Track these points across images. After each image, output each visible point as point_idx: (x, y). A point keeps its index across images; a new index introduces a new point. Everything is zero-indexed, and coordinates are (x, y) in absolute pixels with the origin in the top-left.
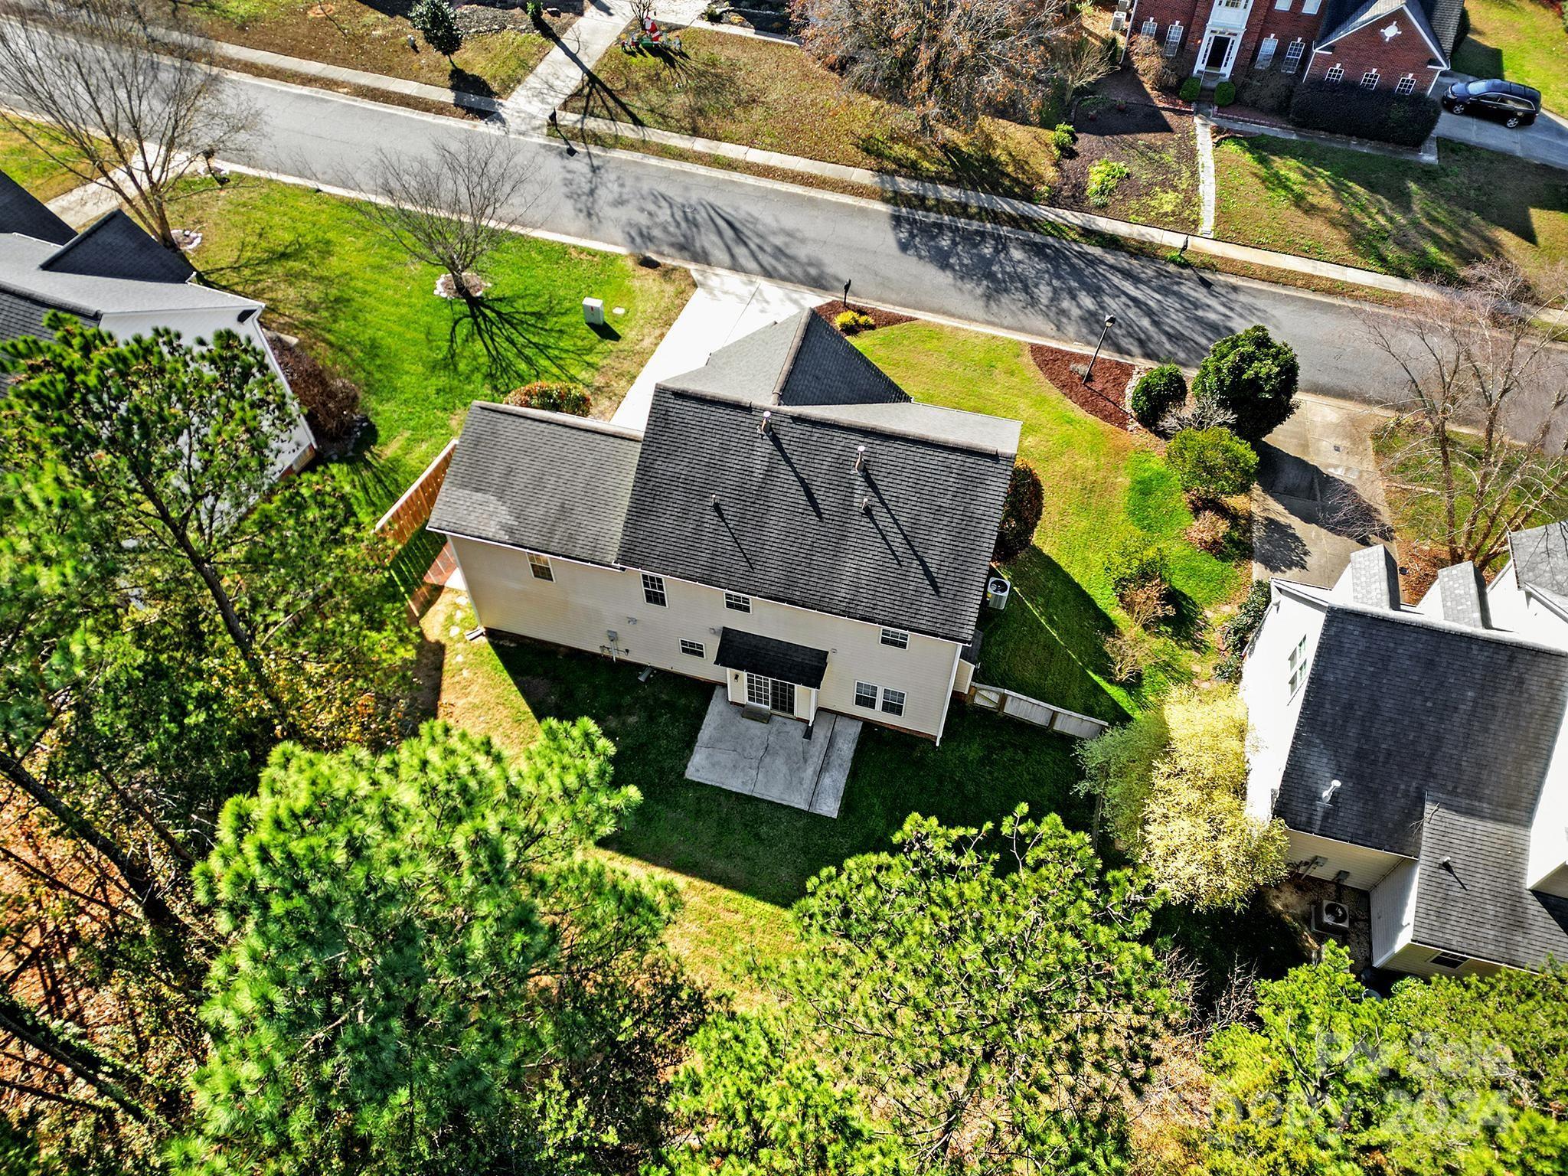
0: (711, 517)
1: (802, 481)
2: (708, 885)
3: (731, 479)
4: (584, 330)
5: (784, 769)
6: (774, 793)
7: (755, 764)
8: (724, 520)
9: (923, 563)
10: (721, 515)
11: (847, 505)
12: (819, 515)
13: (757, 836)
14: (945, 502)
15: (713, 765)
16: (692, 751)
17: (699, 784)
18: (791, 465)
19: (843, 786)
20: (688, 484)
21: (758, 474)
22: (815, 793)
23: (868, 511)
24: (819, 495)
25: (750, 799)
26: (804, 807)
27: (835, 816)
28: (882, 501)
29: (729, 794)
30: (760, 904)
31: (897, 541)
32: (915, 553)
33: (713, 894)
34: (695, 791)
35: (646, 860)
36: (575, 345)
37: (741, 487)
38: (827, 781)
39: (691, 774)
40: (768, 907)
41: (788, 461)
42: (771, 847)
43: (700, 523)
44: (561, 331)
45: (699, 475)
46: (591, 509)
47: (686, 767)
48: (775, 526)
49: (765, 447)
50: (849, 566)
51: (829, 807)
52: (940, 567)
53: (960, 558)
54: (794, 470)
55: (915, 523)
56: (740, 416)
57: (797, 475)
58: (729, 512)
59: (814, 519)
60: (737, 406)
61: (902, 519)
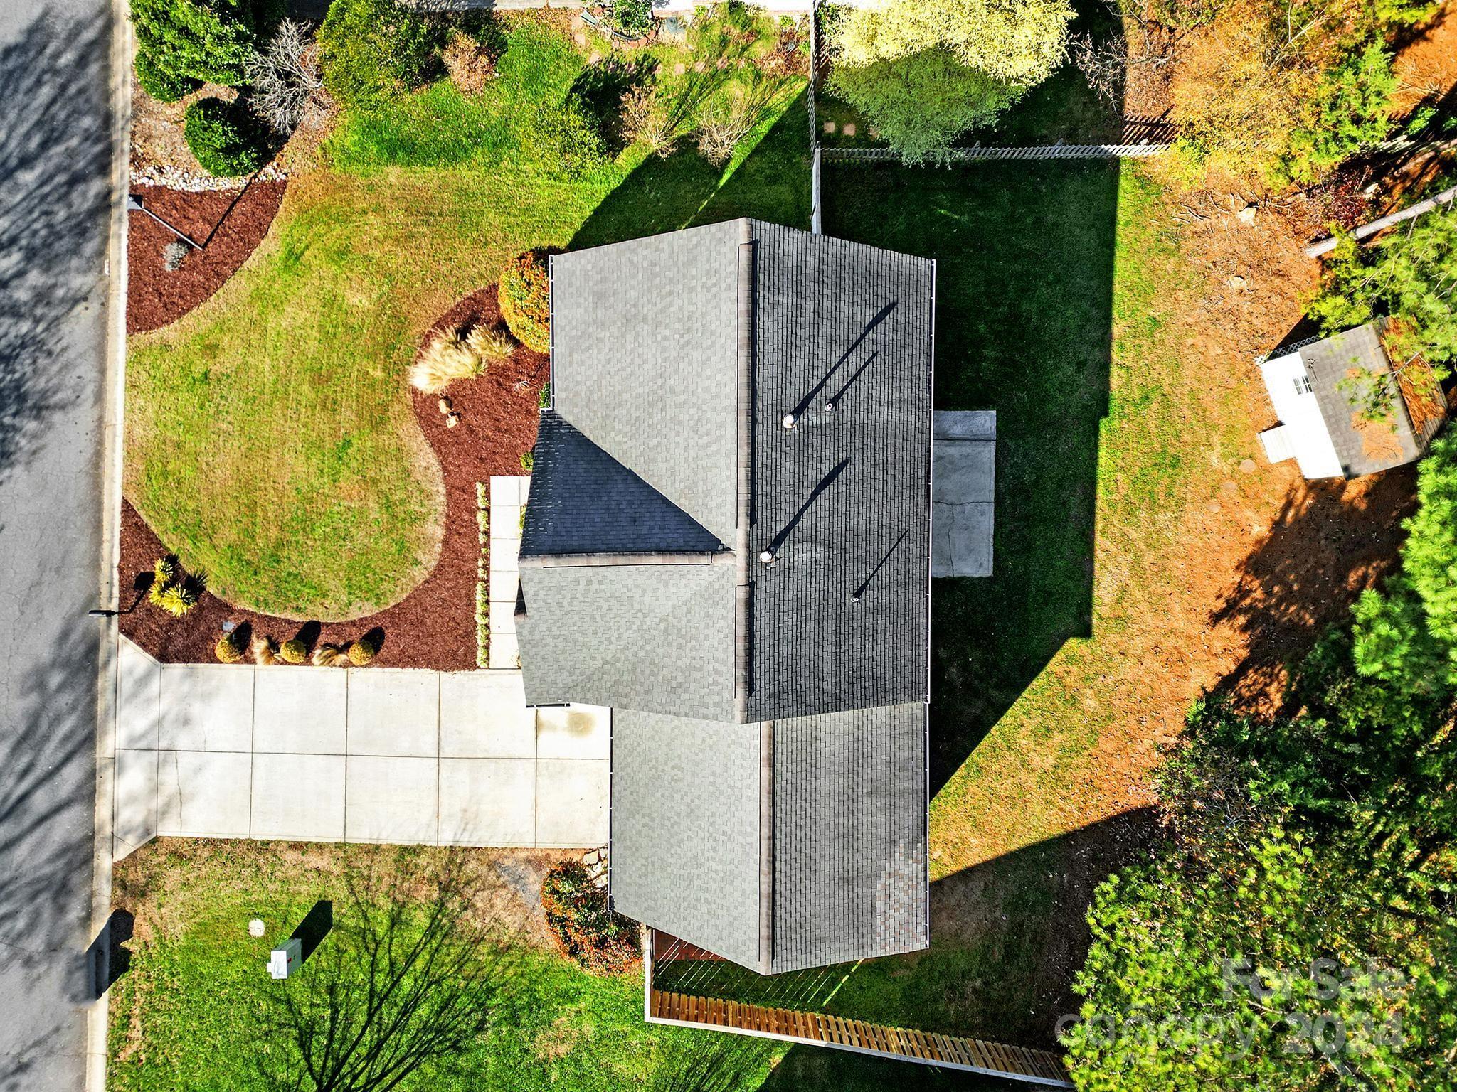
0: (870, 598)
1: (815, 494)
2: (1099, 515)
3: (826, 584)
4: (321, 959)
5: (955, 477)
6: (987, 481)
7: (958, 509)
8: (867, 582)
9: (870, 327)
10: (863, 588)
11: (830, 431)
12: (844, 464)
13: (1036, 483)
14: (810, 305)
15: (971, 551)
16: (964, 578)
17: (995, 559)
18: (801, 512)
19: (958, 413)
20: (842, 639)
21: (816, 552)
22: (975, 439)
23: (834, 401)
24: (826, 469)
25: (998, 502)
26: (992, 447)
27: (994, 412)
28: (820, 387)
29: (998, 524)
30: (1101, 461)
31: (856, 360)
32: (863, 337)
33: (1106, 507)
34: (1005, 560)
35: (1091, 583)
36: (358, 959)
37: (832, 570)
38: (957, 430)
39: (987, 570)
40: (1102, 452)
41: (797, 518)
42: (1043, 466)
43: (872, 611)
44: (331, 990)
45: (830, 627)
46: (867, 757)
47: (981, 578)
48: (864, 518)
49: (786, 549)
50: (887, 415)
51: (986, 420)
52: (872, 305)
53: (859, 280)
54: (805, 507)
55: (833, 341)
56: (760, 595)
57: (809, 502)
58: (860, 578)
59: (849, 470)
60: (750, 604)
61: (834, 359)
